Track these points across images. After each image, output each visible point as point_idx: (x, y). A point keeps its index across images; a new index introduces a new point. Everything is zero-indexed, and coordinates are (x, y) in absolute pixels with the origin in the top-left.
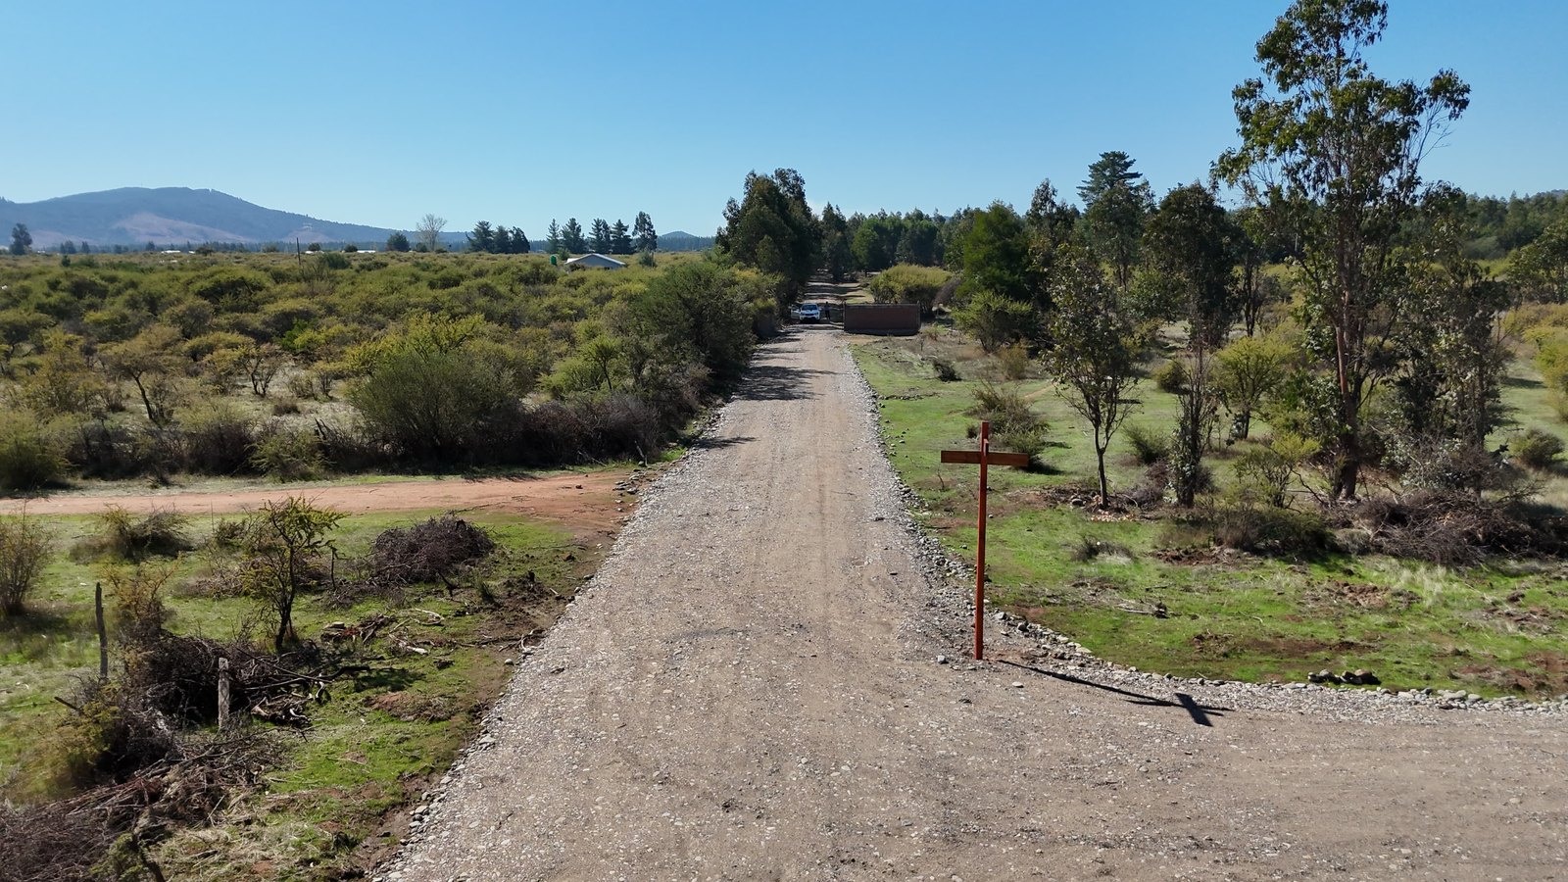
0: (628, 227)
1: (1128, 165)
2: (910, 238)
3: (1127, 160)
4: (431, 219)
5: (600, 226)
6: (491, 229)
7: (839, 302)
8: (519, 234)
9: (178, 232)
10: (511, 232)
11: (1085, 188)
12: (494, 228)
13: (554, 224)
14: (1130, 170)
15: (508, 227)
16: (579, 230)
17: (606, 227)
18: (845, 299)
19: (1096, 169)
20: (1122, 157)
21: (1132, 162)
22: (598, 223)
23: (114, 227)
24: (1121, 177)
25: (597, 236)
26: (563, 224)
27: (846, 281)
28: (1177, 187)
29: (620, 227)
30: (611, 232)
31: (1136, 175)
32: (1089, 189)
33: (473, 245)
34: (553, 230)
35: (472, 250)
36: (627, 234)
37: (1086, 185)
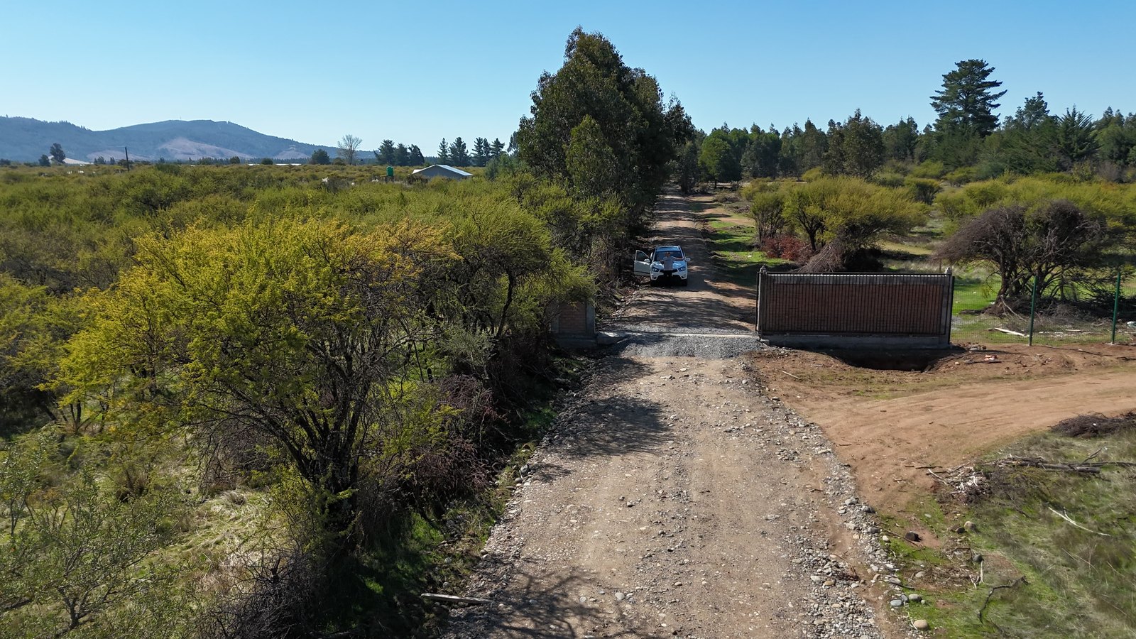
0: (504, 144)
1: (986, 73)
2: (755, 149)
3: (986, 68)
4: (349, 138)
5: (481, 144)
6: (394, 146)
7: (699, 226)
8: (416, 149)
9: (203, 152)
10: (410, 148)
11: (937, 98)
12: (396, 146)
13: (444, 142)
14: (988, 79)
15: (407, 145)
16: (464, 146)
17: (486, 144)
18: (705, 219)
19: (950, 78)
20: (980, 64)
21: (991, 70)
22: (479, 141)
23: (159, 148)
24: (979, 86)
25: (479, 152)
26: (451, 142)
27: (696, 194)
28: (1037, 96)
29: (497, 143)
30: (490, 149)
31: (995, 84)
32: (942, 99)
33: (379, 159)
34: (443, 146)
35: (377, 164)
36: (503, 150)
37: (940, 95)
